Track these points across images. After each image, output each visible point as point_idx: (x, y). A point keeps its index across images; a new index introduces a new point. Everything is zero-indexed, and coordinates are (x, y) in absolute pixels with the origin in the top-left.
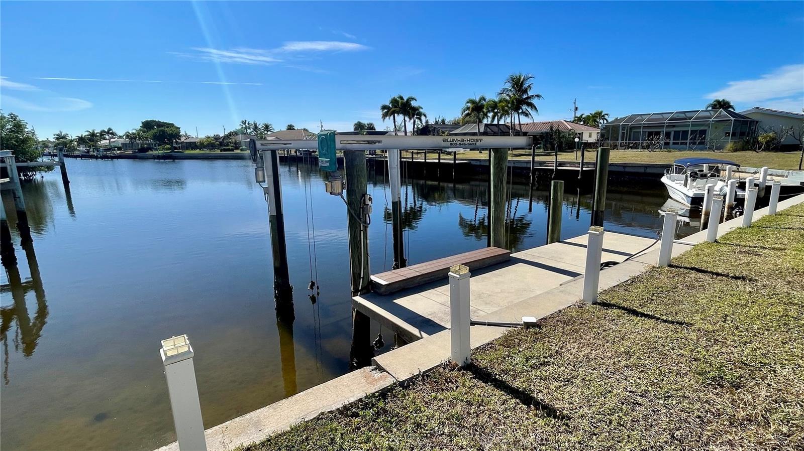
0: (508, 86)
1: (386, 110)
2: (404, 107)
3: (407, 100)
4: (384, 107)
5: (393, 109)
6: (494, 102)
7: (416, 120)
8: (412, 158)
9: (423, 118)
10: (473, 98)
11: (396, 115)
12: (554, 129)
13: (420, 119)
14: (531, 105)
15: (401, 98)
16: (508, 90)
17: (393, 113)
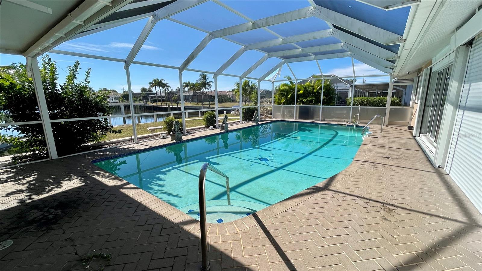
0: (200, 77)
1: (151, 85)
2: (159, 83)
3: (161, 80)
4: (150, 83)
5: (154, 84)
6: (193, 84)
7: (166, 89)
8: (162, 105)
9: (169, 88)
10: (186, 82)
11: (156, 86)
12: (219, 94)
13: (168, 89)
14: (209, 85)
15: (158, 80)
16: (201, 79)
17: (155, 86)
